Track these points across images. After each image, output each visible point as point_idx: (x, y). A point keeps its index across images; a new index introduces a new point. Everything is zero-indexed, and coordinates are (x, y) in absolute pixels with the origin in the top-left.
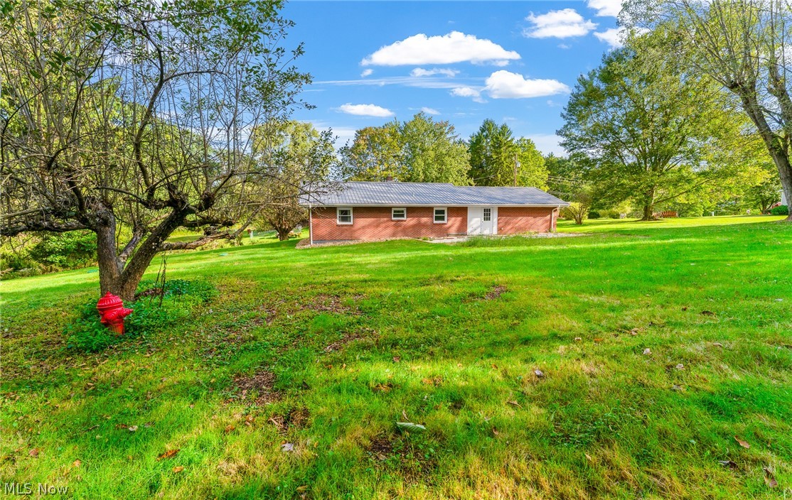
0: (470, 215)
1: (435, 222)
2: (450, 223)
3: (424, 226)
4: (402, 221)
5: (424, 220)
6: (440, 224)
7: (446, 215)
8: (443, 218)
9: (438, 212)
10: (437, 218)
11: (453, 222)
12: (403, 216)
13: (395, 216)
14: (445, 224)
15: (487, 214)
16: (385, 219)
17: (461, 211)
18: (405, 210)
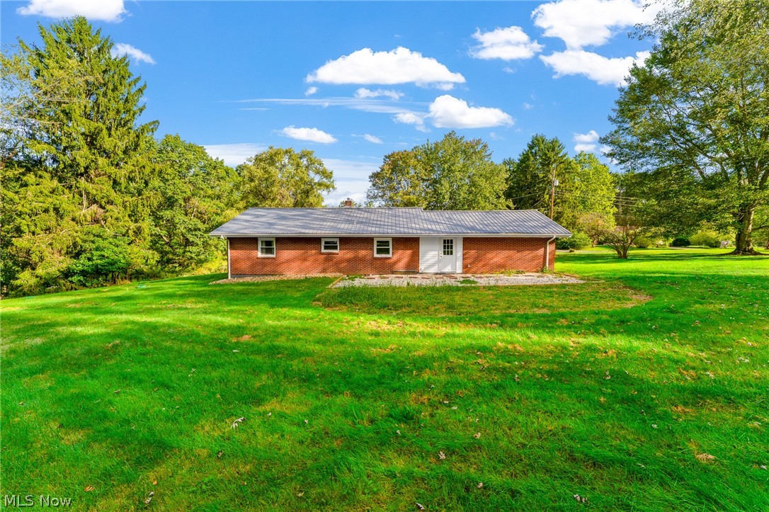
0: (422, 247)
1: (376, 255)
2: (395, 257)
3: (362, 260)
4: (333, 254)
5: (363, 253)
6: (381, 259)
7: (391, 247)
8: (387, 251)
9: (380, 243)
10: (379, 251)
11: (400, 257)
12: (335, 248)
13: (326, 248)
14: (389, 258)
15: (448, 246)
16: (314, 252)
17: (410, 242)
18: (338, 240)
